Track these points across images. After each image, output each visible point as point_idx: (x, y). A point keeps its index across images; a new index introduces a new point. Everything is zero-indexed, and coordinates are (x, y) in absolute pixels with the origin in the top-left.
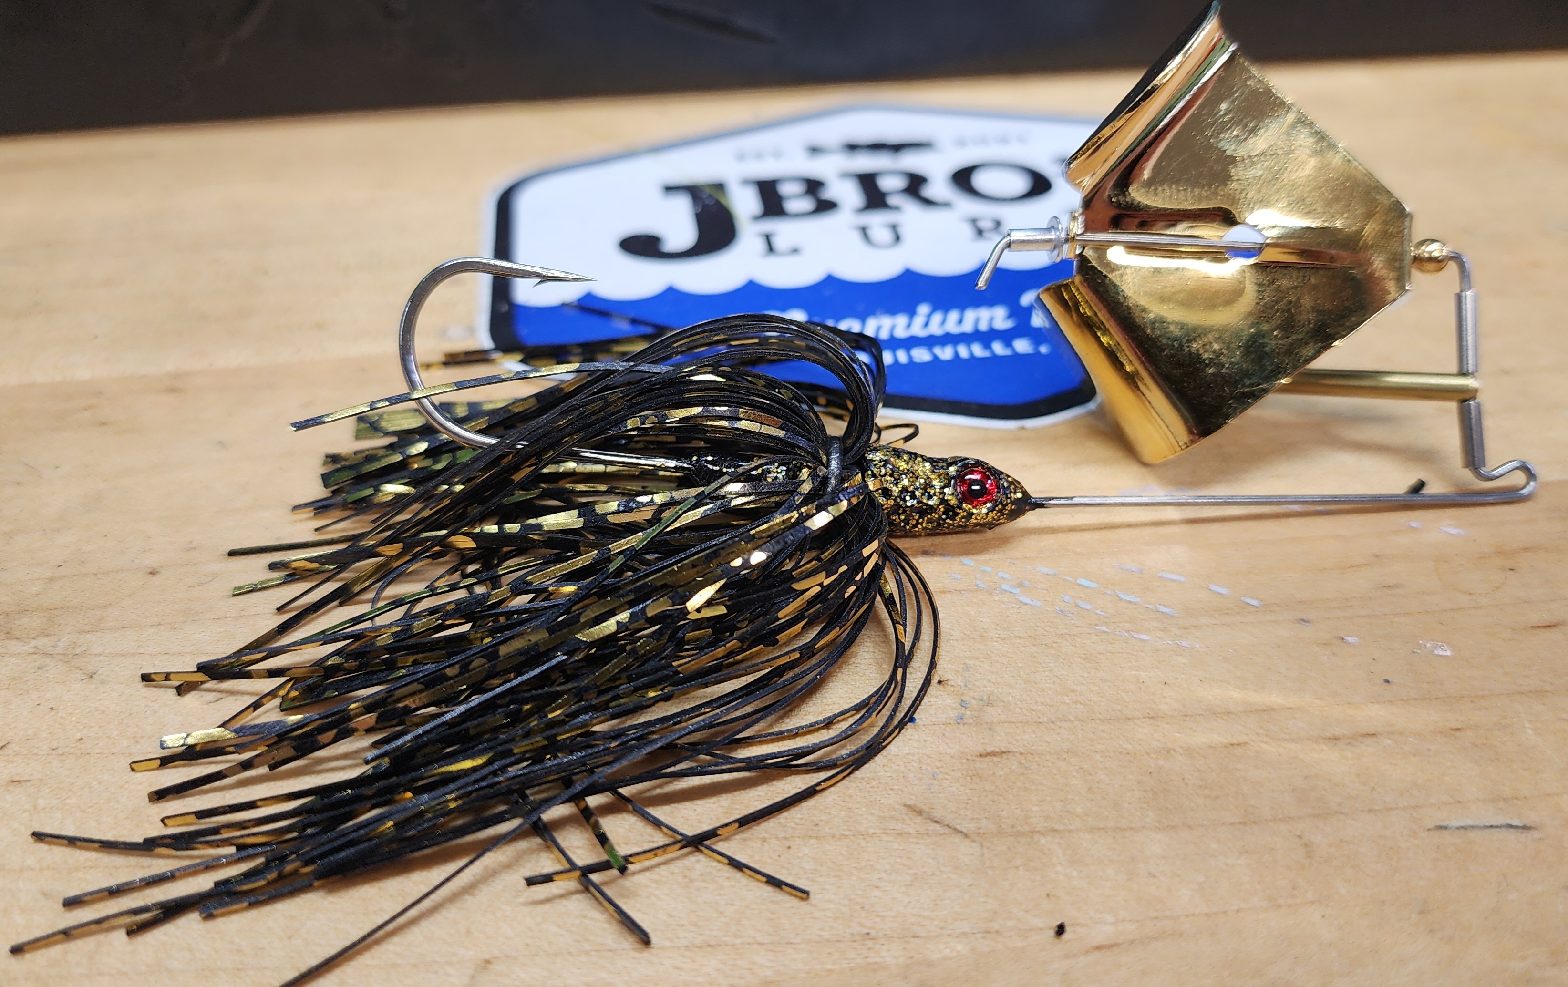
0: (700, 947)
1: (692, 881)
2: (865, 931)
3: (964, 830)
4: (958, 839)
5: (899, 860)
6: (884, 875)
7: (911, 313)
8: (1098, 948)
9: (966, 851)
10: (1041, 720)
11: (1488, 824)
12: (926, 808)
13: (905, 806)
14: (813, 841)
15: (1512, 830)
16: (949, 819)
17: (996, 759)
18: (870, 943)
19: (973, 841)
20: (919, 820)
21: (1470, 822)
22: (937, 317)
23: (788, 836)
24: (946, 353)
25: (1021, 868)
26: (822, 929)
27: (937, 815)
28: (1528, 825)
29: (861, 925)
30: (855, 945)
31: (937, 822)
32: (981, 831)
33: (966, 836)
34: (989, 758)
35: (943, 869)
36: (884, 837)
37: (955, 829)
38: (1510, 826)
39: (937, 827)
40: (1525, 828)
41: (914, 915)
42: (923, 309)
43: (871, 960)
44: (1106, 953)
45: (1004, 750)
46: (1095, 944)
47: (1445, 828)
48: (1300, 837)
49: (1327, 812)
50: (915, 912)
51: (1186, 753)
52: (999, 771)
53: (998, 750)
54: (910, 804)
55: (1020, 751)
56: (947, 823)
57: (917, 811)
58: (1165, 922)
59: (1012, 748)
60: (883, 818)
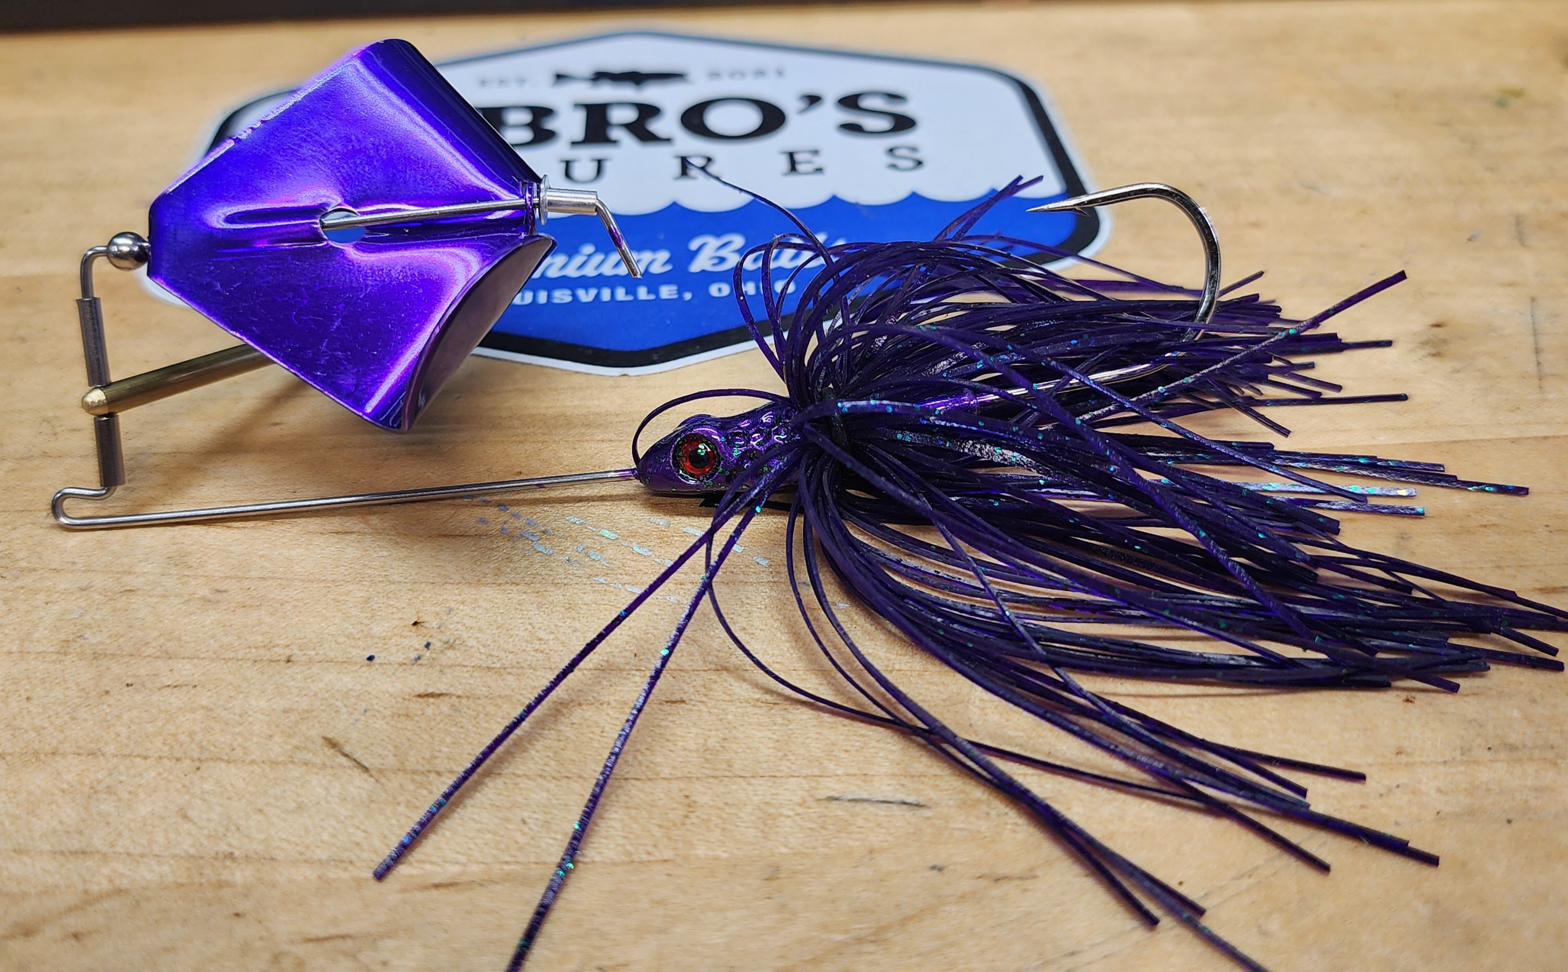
0: (72, 853)
1: (96, 792)
2: (231, 850)
3: (367, 765)
4: (357, 772)
5: (293, 788)
6: (272, 800)
7: (572, 252)
8: (437, 886)
9: (359, 784)
10: (494, 665)
11: (882, 799)
12: (341, 741)
13: (325, 739)
14: (223, 765)
15: (904, 807)
16: (358, 755)
17: (431, 700)
18: (228, 863)
19: (371, 776)
20: (330, 752)
21: (865, 796)
22: (599, 258)
23: (203, 757)
24: (587, 296)
25: (403, 805)
26: (193, 845)
27: (347, 749)
28: (922, 803)
29: (230, 845)
30: (215, 863)
31: (346, 755)
32: (384, 767)
33: (366, 769)
34: (425, 699)
35: (329, 798)
36: (291, 766)
37: (359, 763)
38: (904, 803)
39: (343, 760)
40: (918, 805)
41: (282, 840)
42: (588, 249)
43: (223, 877)
44: (443, 891)
45: (444, 692)
46: (437, 881)
47: (836, 799)
48: (687, 797)
49: (727, 774)
50: (284, 837)
51: (619, 706)
52: (429, 711)
53: (438, 692)
54: (329, 736)
55: (460, 693)
56: (354, 757)
57: (332, 744)
58: (513, 867)
59: (452, 690)
60: (297, 748)
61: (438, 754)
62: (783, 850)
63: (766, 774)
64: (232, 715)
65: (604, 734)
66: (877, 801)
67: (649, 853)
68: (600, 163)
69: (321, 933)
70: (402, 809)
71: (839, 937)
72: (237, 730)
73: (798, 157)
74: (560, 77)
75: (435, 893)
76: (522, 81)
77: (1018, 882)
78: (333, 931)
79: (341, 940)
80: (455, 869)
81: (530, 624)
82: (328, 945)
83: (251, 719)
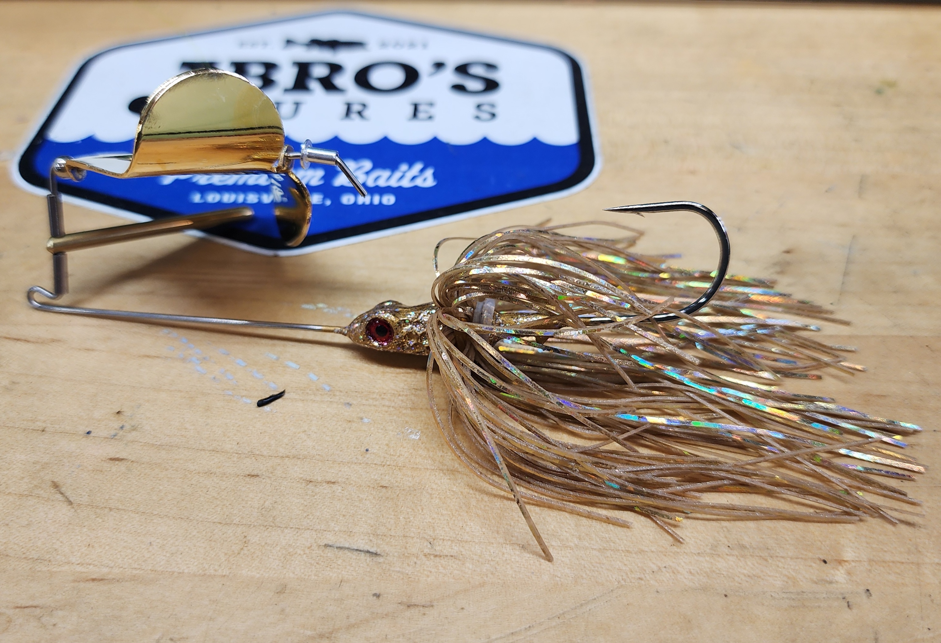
3: (71, 500)
4: (66, 505)
5: (28, 511)
6: (15, 518)
8: (93, 580)
9: (65, 512)
10: (157, 443)
11: (356, 548)
12: (61, 484)
13: (53, 482)
15: (368, 555)
16: (68, 494)
17: (117, 462)
19: (73, 507)
20: (53, 491)
21: (347, 545)
27: (63, 490)
28: (379, 553)
31: (62, 494)
32: (81, 503)
33: (70, 503)
34: (114, 461)
35: (47, 519)
36: (30, 498)
37: (68, 499)
38: (368, 552)
39: (59, 496)
40: (376, 554)
41: (15, 544)
44: (96, 583)
45: (125, 458)
46: (94, 577)
47: (330, 546)
48: (245, 537)
49: (272, 524)
50: (16, 542)
51: (220, 476)
52: (114, 469)
53: (121, 457)
54: (55, 480)
55: (133, 459)
56: (66, 495)
57: (56, 486)
58: (138, 572)
59: (130, 457)
60: (35, 486)
61: (113, 497)
62: (291, 575)
63: (294, 527)
64: (4, 463)
65: (208, 493)
66: (353, 549)
67: (215, 570)
68: (297, 105)
69: (24, 603)
70: (85, 530)
71: (309, 633)
72: (6, 472)
73: (421, 108)
74: (289, 42)
75: (91, 585)
76: (265, 44)
77: (421, 609)
78: (31, 603)
79: (34, 609)
80: (105, 570)
81: (183, 418)
82: (27, 611)
83: (14, 466)
